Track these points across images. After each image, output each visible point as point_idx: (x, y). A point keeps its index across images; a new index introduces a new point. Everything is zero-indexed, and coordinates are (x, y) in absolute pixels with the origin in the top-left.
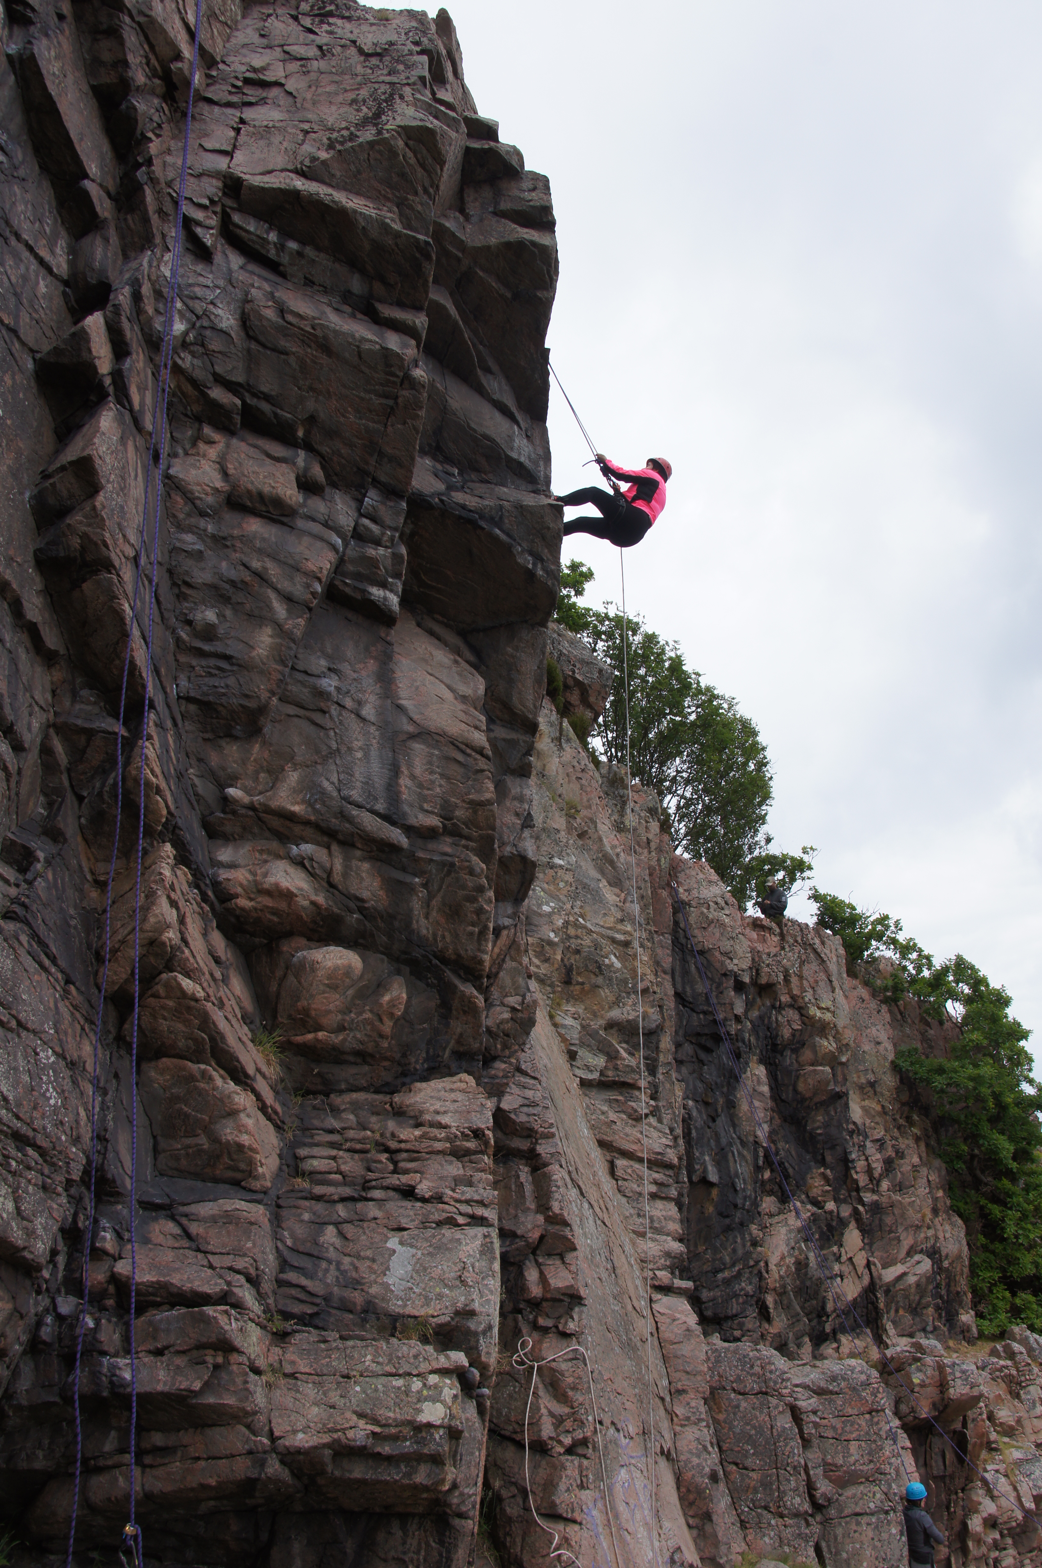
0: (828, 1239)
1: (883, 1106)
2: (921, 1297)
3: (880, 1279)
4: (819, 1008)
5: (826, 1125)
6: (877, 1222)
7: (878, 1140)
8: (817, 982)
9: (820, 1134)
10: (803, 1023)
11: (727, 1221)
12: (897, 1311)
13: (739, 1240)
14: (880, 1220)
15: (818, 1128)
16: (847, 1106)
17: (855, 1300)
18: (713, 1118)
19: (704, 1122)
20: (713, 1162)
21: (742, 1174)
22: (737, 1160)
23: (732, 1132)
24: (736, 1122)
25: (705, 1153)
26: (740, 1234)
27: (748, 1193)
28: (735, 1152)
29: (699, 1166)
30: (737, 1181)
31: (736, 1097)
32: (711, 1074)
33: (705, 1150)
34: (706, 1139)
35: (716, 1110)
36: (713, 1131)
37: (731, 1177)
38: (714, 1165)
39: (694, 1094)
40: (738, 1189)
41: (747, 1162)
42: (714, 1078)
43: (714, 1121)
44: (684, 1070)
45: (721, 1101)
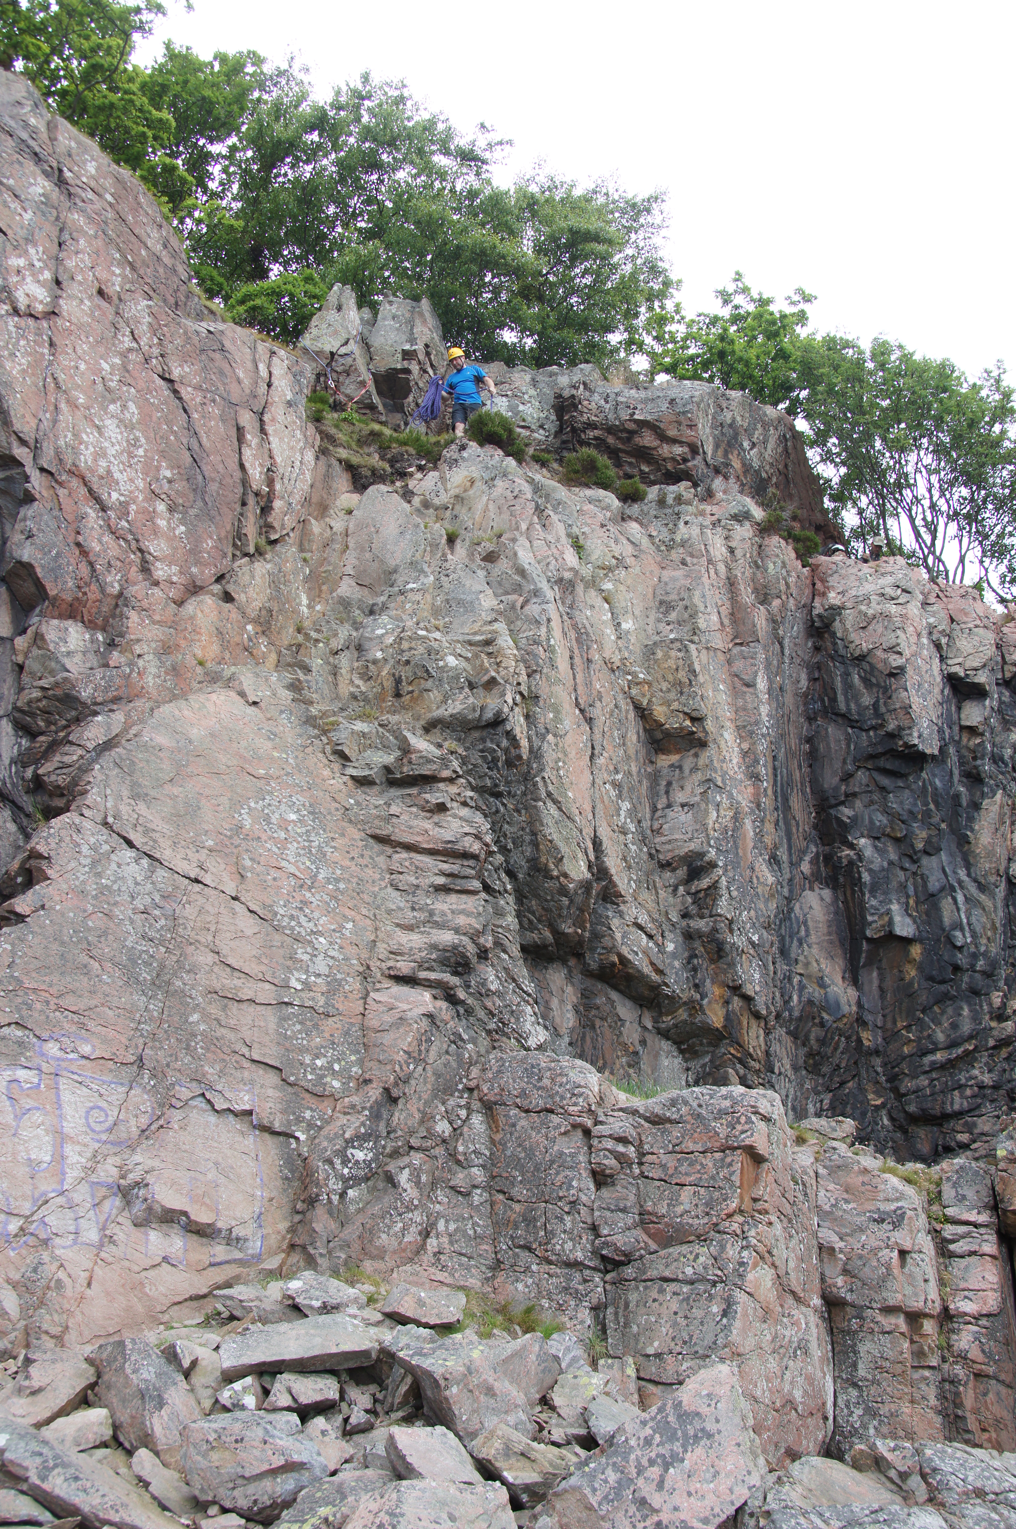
11: (943, 988)
13: (966, 1012)
18: (910, 857)
19: (891, 863)
20: (906, 910)
21: (969, 924)
22: (963, 908)
23: (962, 873)
24: (972, 861)
25: (890, 902)
26: (970, 1005)
27: (983, 949)
28: (960, 898)
29: (876, 918)
30: (958, 934)
31: (972, 830)
32: (901, 803)
33: (893, 897)
34: (894, 884)
35: (912, 846)
36: (915, 874)
37: (944, 930)
38: (910, 915)
39: (869, 830)
40: (959, 944)
41: (984, 909)
42: (906, 807)
43: (914, 862)
44: (858, 804)
45: (924, 834)
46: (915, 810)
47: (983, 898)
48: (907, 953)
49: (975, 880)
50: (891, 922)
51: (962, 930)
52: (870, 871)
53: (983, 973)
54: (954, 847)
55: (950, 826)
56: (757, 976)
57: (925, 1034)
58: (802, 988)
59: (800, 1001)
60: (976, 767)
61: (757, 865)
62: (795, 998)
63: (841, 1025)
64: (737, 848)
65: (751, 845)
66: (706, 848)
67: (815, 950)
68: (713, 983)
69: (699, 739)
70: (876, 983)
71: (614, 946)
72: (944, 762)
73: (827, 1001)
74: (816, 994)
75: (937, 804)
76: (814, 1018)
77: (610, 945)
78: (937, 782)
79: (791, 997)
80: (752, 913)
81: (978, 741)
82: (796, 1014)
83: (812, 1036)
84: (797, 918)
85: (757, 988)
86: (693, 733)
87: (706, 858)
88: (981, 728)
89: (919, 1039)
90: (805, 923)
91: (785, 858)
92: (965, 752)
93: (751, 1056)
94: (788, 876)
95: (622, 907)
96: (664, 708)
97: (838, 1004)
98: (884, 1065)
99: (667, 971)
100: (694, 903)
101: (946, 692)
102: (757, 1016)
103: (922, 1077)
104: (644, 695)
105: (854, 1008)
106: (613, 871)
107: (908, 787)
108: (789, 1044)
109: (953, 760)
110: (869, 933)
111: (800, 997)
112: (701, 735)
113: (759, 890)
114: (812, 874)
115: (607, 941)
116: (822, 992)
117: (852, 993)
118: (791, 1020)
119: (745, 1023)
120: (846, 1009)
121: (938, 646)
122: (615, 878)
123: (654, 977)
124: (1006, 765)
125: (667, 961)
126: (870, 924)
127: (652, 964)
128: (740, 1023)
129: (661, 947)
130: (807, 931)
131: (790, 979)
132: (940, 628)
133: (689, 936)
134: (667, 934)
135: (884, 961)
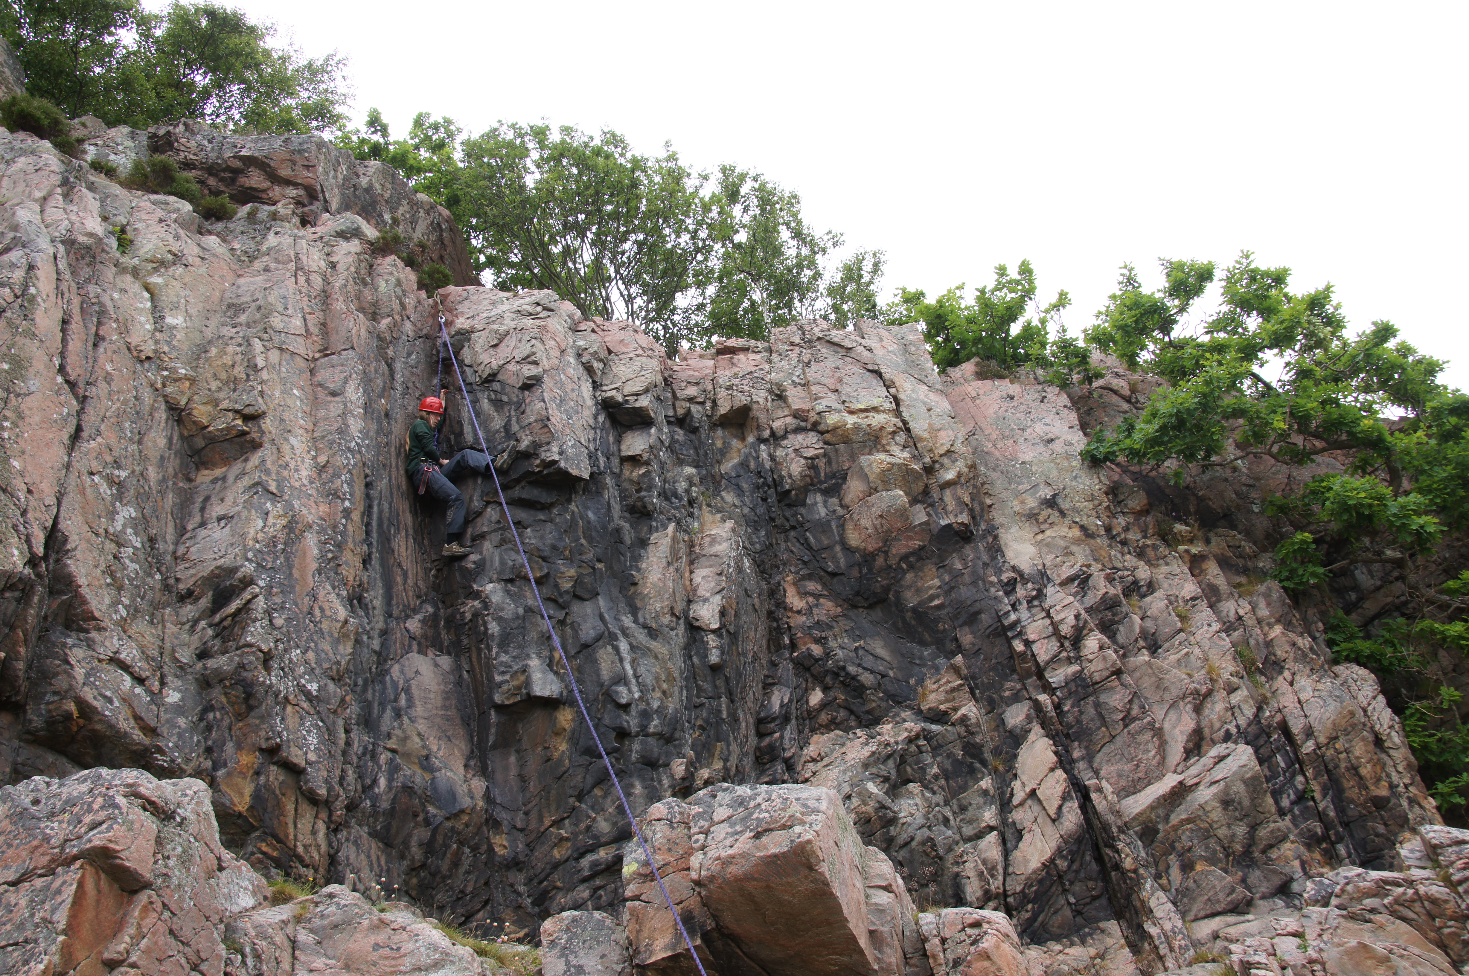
0: (972, 771)
1: (1083, 528)
2: (1253, 828)
3: (1118, 814)
4: (851, 412)
5: (949, 589)
6: (1091, 711)
7: (1071, 580)
8: (841, 380)
9: (938, 607)
10: (826, 443)
12: (1187, 867)
14: (1097, 705)
15: (932, 598)
16: (996, 549)
17: (1049, 865)
18: (555, 601)
19: (529, 610)
20: (550, 666)
21: (637, 677)
22: (627, 657)
23: (627, 621)
24: (639, 604)
25: (528, 656)
26: (643, 780)
27: (656, 705)
28: (624, 646)
29: (507, 677)
30: (622, 689)
31: (639, 570)
32: (542, 537)
33: (532, 651)
34: (533, 635)
35: (556, 586)
36: (562, 623)
37: (602, 685)
38: (556, 673)
39: (499, 573)
40: (623, 701)
41: (656, 657)
42: (549, 542)
43: (562, 607)
44: (487, 546)
45: (572, 572)
46: (560, 545)
47: (654, 645)
48: (554, 721)
49: (645, 626)
50: (528, 683)
51: (627, 684)
52: (499, 620)
53: (659, 736)
54: (615, 592)
55: (610, 568)
56: (313, 740)
57: (583, 826)
58: (393, 769)
59: (390, 787)
60: (641, 499)
61: (322, 593)
62: (382, 782)
63: (459, 826)
64: (290, 567)
65: (315, 565)
66: (239, 562)
67: (422, 726)
68: (239, 747)
69: (253, 441)
70: (514, 771)
71: (71, 688)
72: (599, 493)
73: (435, 789)
74: (418, 779)
75: (590, 539)
76: (416, 815)
77: (65, 686)
78: (590, 515)
79: (375, 781)
80: (311, 655)
81: (643, 470)
82: (385, 805)
83: (414, 842)
84: (395, 684)
85: (312, 757)
86: (244, 433)
87: (239, 574)
88: (646, 456)
89: (575, 834)
90: (407, 690)
91: (377, 603)
92: (626, 485)
93: (301, 860)
94: (380, 625)
95: (94, 634)
96: (209, 408)
97: (453, 795)
98: (529, 881)
99: (164, 730)
100: (217, 636)
101: (601, 418)
102: (313, 799)
103: (581, 888)
104: (183, 393)
105: (481, 804)
106: (82, 581)
107: (551, 521)
108: (374, 852)
109: (611, 492)
110: (498, 698)
111: (390, 780)
112: (255, 435)
113: (325, 626)
114: (425, 636)
115: (61, 683)
116: (427, 776)
117: (479, 785)
118: (375, 812)
119: (290, 807)
120: (466, 802)
121: (589, 370)
122: (84, 591)
123: (137, 735)
124: (680, 499)
125: (164, 716)
126: (499, 685)
127: (137, 718)
128: (279, 806)
129: (156, 697)
130: (410, 700)
131: (374, 756)
132: (591, 350)
133: (205, 683)
134: (169, 679)
135: (525, 738)
